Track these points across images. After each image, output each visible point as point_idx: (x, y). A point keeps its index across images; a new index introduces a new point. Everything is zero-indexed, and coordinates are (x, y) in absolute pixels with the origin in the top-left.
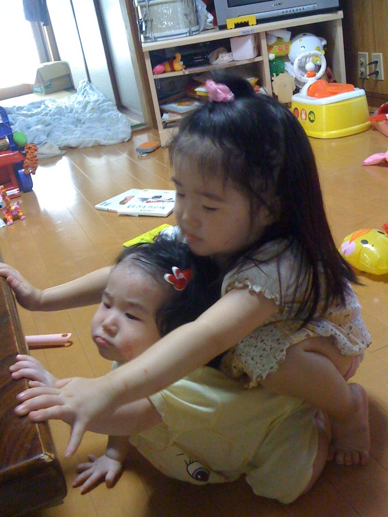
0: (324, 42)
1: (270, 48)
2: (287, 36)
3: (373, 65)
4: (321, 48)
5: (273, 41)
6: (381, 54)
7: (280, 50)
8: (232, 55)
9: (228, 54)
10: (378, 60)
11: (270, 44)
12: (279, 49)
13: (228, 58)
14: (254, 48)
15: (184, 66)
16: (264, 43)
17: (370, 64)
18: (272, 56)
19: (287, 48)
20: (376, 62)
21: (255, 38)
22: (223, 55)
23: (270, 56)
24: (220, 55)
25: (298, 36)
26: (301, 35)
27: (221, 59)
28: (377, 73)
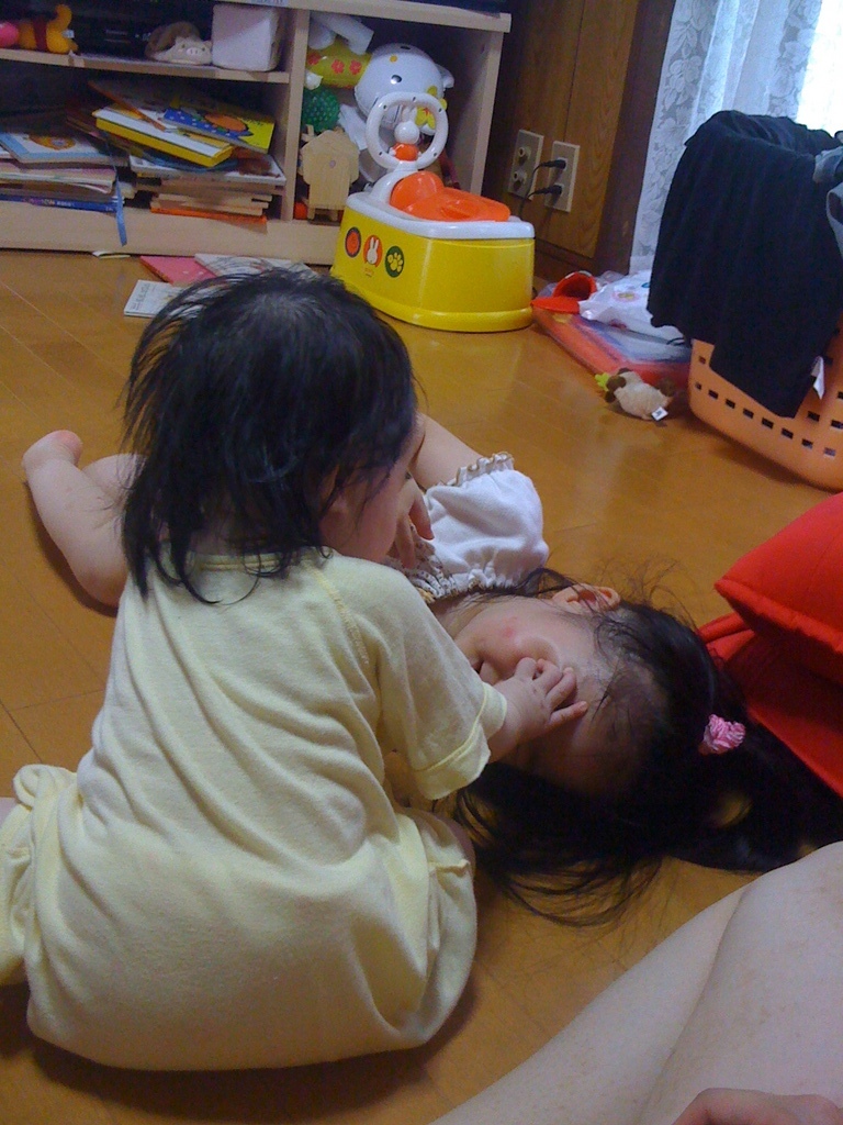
0: (448, 82)
1: (313, 57)
2: (361, 38)
3: (551, 170)
4: (440, 93)
5: (326, 42)
6: (577, 147)
7: (338, 69)
8: (211, 50)
9: (201, 44)
10: (566, 160)
11: (316, 47)
12: (334, 66)
13: (200, 54)
14: (273, 45)
15: (76, 46)
16: (300, 41)
17: (545, 164)
18: (314, 80)
19: (356, 69)
20: (561, 165)
21: (280, 22)
22: (189, 42)
23: (309, 78)
24: (179, 42)
25: (389, 47)
26: (398, 46)
27: (181, 50)
28: (556, 192)
